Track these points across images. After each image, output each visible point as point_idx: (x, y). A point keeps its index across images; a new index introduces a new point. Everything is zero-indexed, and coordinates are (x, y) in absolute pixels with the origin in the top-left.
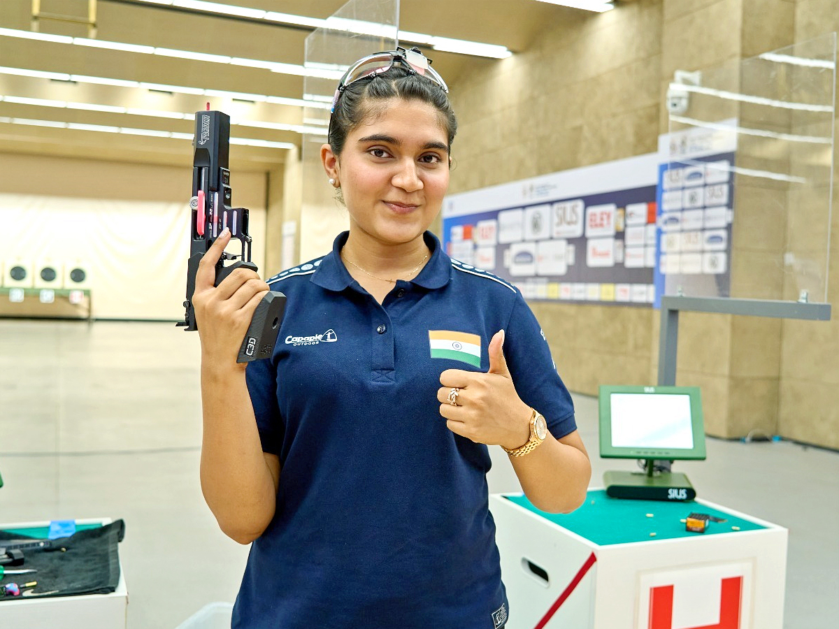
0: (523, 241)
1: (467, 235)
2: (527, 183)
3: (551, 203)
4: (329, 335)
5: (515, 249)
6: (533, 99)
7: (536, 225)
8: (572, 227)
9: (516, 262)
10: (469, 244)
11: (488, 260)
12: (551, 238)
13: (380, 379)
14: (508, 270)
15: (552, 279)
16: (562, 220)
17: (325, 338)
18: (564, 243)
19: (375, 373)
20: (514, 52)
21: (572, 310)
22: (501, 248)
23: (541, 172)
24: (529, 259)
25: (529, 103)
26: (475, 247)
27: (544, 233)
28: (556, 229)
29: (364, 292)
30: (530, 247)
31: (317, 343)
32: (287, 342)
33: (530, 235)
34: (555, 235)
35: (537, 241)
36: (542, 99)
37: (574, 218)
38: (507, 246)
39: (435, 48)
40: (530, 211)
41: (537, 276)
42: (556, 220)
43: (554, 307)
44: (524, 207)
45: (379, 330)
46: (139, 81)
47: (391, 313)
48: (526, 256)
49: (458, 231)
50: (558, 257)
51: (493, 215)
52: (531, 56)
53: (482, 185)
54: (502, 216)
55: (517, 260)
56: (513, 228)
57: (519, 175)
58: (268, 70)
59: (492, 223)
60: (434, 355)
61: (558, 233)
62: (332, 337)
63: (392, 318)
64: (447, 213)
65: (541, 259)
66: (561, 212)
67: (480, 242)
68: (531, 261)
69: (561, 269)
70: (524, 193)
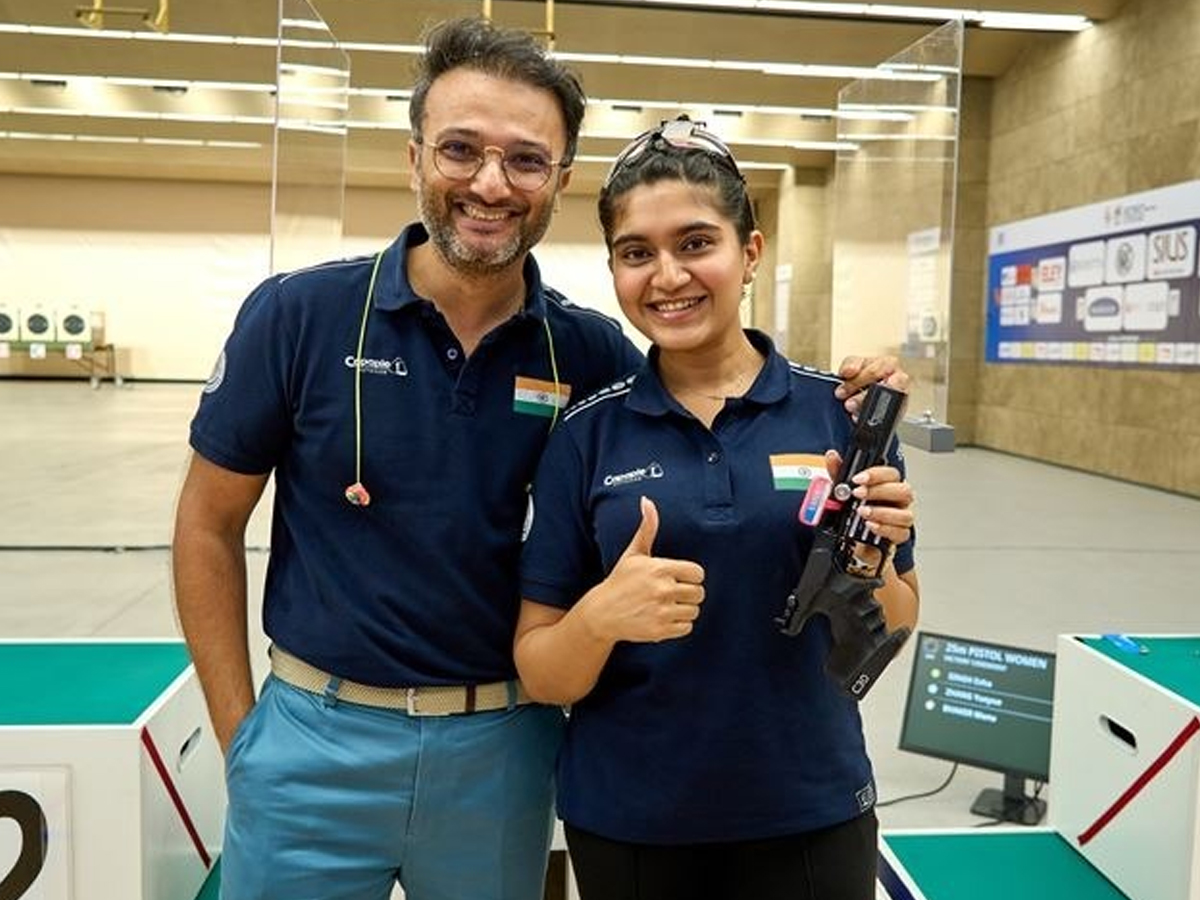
0: (1104, 284)
1: (1023, 278)
2: (1112, 204)
3: (1147, 231)
4: (653, 469)
5: (1092, 295)
6: (1122, 85)
7: (1123, 262)
8: (1179, 264)
9: (1092, 315)
10: (1026, 289)
11: (1052, 311)
12: (1146, 280)
13: (716, 518)
14: (1081, 323)
15: (1145, 336)
16: (1163, 254)
17: (648, 473)
18: (1165, 286)
19: (709, 510)
20: (1096, 21)
21: (1175, 379)
22: (1071, 295)
23: (1132, 188)
24: (1113, 309)
25: (1118, 93)
26: (1035, 293)
27: (1136, 274)
28: (1153, 267)
29: (689, 416)
30: (1114, 293)
31: (640, 479)
32: (606, 483)
33: (1113, 276)
34: (1151, 276)
35: (1124, 285)
36: (1138, 85)
37: (1181, 252)
38: (1081, 291)
39: (984, 25)
40: (1115, 244)
41: (1123, 332)
42: (1154, 254)
43: (1147, 374)
44: (1106, 238)
45: (710, 459)
46: (602, 98)
47: (722, 438)
48: (1108, 306)
49: (1010, 272)
50: (1155, 307)
51: (1061, 249)
52: (1122, 24)
53: (1045, 210)
54: (1074, 251)
55: (1094, 310)
56: (1090, 267)
57: (1099, 195)
58: (759, 72)
59: (1061, 261)
60: (778, 486)
61: (1156, 273)
62: (657, 471)
63: (725, 444)
64: (995, 248)
65: (1129, 309)
66: (1160, 243)
67: (1042, 287)
68: (1116, 312)
69: (1159, 323)
70: (1108, 218)
